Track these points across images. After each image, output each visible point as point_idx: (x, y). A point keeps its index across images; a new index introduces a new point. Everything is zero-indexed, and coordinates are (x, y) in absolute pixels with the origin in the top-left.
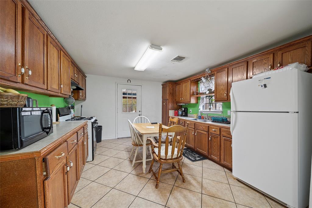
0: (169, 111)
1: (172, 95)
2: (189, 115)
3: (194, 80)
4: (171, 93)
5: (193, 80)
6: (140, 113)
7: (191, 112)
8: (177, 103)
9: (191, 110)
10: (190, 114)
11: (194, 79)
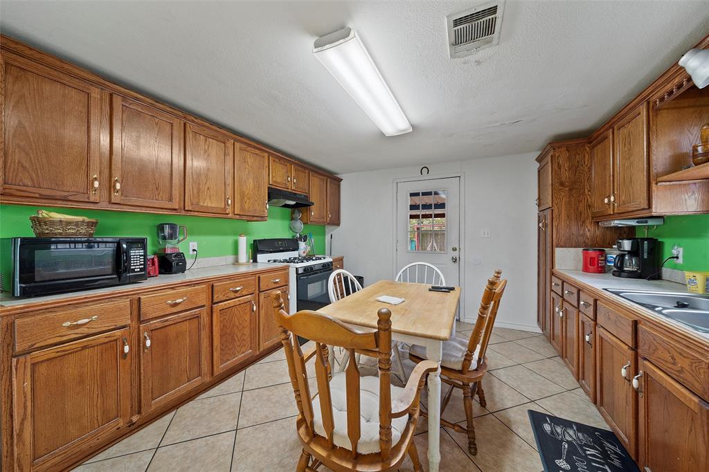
0: (558, 251)
1: (571, 190)
2: (666, 271)
3: (671, 93)
4: (562, 184)
5: (662, 99)
6: (456, 254)
7: (680, 261)
8: (597, 219)
9: (679, 251)
10: (675, 267)
11: (668, 87)
